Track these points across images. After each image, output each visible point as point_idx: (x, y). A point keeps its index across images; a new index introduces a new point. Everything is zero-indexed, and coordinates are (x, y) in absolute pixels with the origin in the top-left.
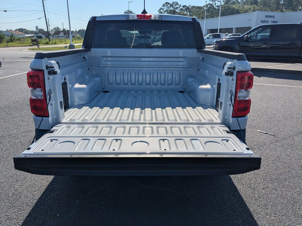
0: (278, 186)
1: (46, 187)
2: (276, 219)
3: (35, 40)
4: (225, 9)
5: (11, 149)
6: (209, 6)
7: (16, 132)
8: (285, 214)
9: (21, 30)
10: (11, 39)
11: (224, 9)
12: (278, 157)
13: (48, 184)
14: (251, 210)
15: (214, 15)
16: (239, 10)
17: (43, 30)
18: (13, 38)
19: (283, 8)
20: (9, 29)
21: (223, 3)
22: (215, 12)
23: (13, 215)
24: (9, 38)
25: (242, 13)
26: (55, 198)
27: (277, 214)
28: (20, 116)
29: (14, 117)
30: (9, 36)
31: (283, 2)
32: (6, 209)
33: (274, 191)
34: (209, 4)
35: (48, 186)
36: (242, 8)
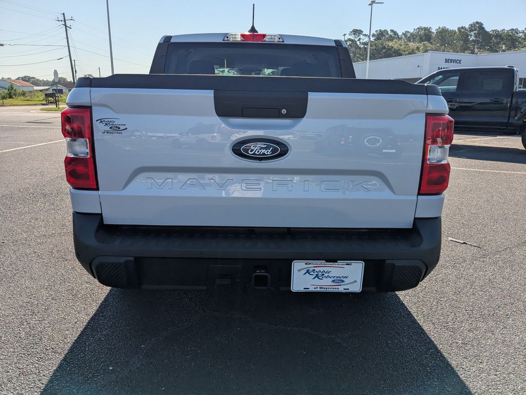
0: (496, 327)
1: (85, 324)
2: (498, 379)
3: (52, 95)
4: (376, 49)
5: (19, 263)
6: (348, 44)
7: (25, 236)
8: (513, 371)
9: (26, 79)
10: (10, 93)
11: (374, 47)
12: (490, 280)
13: (88, 318)
14: (453, 363)
15: (358, 57)
16: (399, 50)
17: (65, 79)
18: (13, 92)
19: (474, 48)
20: (6, 77)
21: (372, 39)
22: (360, 54)
23: (30, 367)
24: (6, 91)
25: (406, 55)
26: (102, 340)
27: (500, 371)
28: (31, 211)
29: (21, 214)
30: (6, 89)
31: (475, 37)
32: (16, 357)
33: (490, 335)
34: (349, 40)
35: (89, 321)
36: (405, 47)
